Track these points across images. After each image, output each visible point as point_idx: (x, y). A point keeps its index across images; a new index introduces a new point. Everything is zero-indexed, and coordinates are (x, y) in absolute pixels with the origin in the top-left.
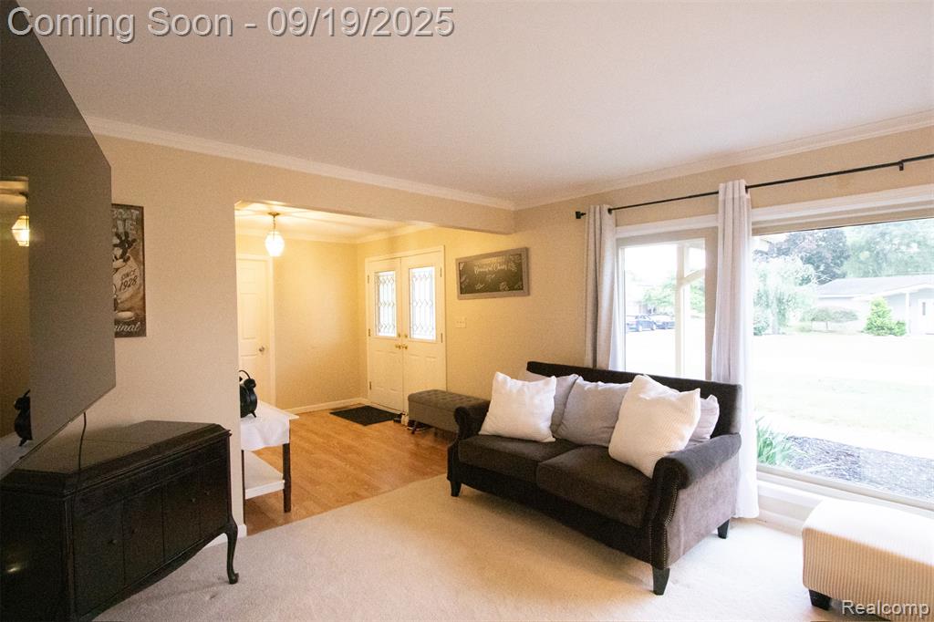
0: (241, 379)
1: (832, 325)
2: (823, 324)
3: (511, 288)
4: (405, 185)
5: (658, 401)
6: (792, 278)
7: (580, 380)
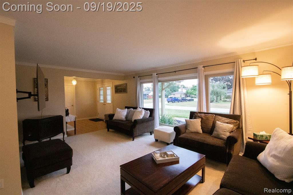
0: (66, 109)
3: (124, 92)
4: (98, 72)
7: (132, 109)
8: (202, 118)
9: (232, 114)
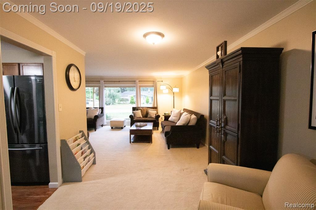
1: (124, 102)
2: (123, 102)
5: (94, 109)
6: (116, 91)
8: (141, 110)
9: (153, 107)
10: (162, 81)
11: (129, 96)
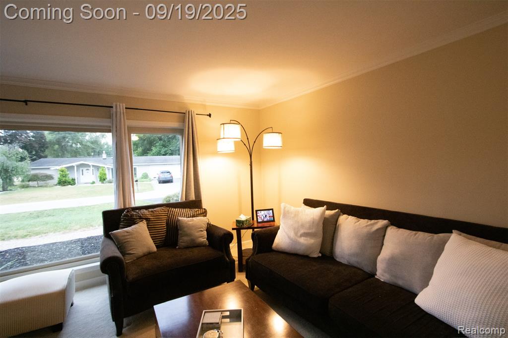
10: (210, 115)
11: (53, 168)
